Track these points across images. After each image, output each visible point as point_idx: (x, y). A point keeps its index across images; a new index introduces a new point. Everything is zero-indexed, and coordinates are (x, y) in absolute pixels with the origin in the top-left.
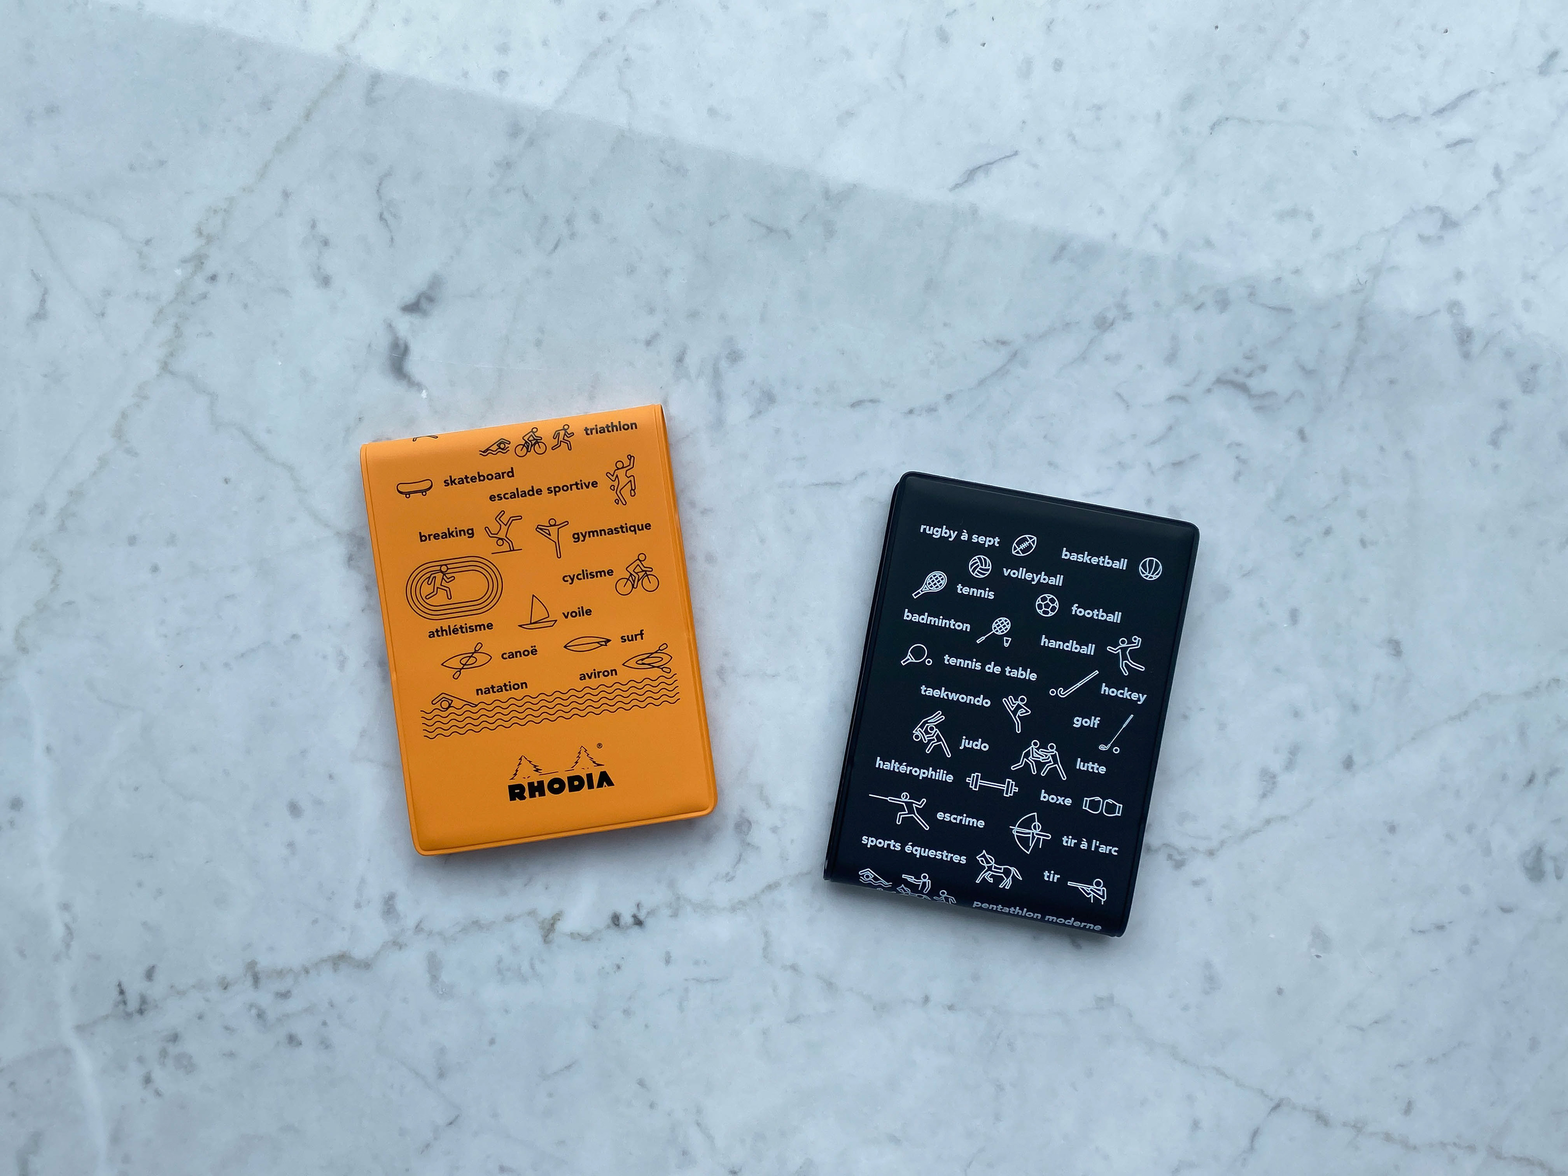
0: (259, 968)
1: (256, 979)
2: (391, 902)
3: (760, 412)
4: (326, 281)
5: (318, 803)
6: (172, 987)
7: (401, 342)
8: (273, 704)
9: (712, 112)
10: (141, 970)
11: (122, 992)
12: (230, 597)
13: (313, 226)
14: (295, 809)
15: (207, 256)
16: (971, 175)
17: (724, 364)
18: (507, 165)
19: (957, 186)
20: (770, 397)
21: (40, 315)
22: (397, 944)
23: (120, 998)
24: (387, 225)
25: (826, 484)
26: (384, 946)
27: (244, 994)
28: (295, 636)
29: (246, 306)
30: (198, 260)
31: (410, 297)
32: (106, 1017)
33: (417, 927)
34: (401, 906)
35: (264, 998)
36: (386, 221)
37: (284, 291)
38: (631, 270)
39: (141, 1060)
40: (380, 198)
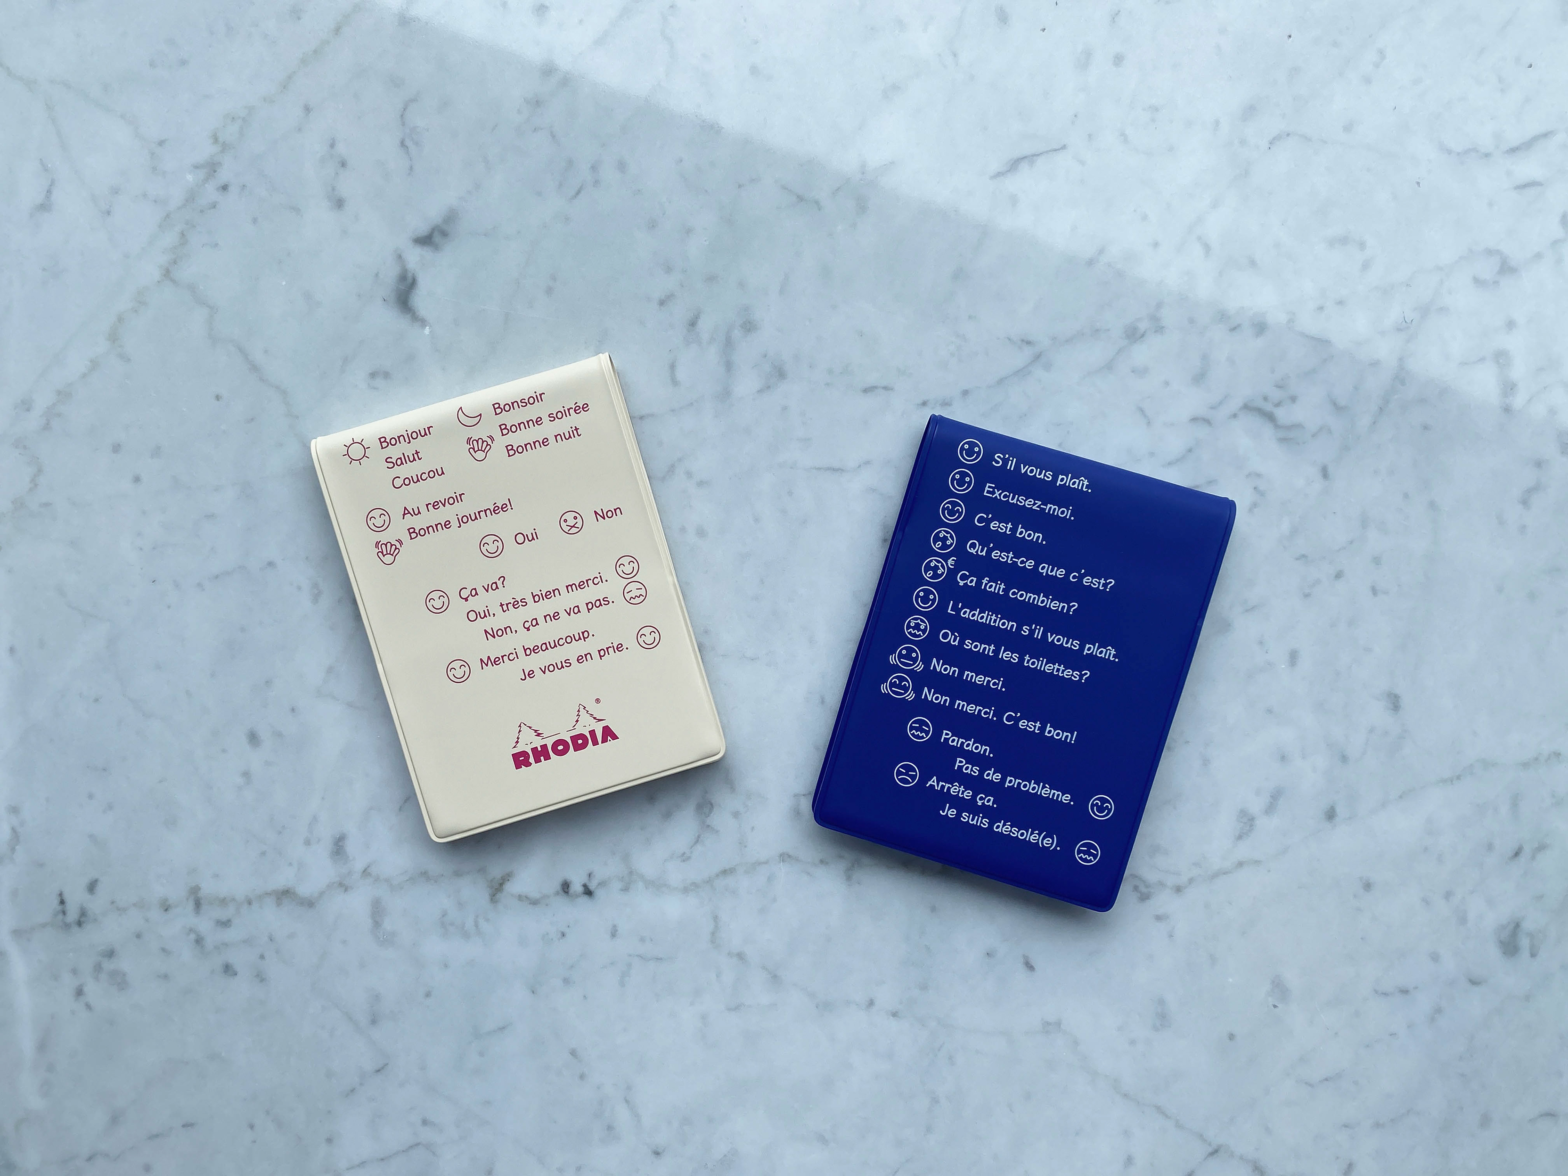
0: (201, 894)
1: (198, 904)
2: (340, 844)
3: (769, 387)
4: (339, 203)
5: (279, 735)
6: (113, 903)
7: (410, 275)
8: (243, 630)
9: (754, 70)
10: (85, 881)
11: (62, 902)
12: (211, 516)
13: (332, 146)
14: (253, 738)
15: (220, 164)
16: (1014, 165)
17: (737, 333)
18: (537, 103)
19: (999, 175)
20: (780, 373)
21: (44, 207)
22: (343, 886)
23: (60, 908)
24: (408, 153)
25: (828, 469)
26: (330, 886)
27: (185, 917)
28: (271, 564)
29: (255, 221)
30: (212, 167)
31: (423, 229)
32: (44, 926)
33: (364, 871)
34: (351, 847)
35: (204, 925)
36: (407, 148)
37: (296, 210)
38: (652, 225)
39: (75, 972)
40: (403, 124)
